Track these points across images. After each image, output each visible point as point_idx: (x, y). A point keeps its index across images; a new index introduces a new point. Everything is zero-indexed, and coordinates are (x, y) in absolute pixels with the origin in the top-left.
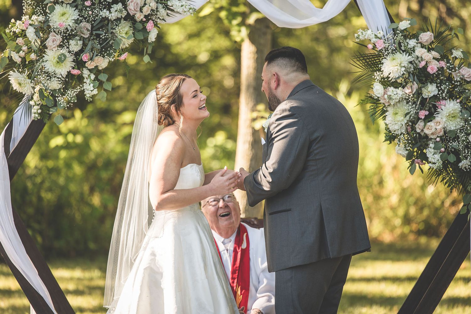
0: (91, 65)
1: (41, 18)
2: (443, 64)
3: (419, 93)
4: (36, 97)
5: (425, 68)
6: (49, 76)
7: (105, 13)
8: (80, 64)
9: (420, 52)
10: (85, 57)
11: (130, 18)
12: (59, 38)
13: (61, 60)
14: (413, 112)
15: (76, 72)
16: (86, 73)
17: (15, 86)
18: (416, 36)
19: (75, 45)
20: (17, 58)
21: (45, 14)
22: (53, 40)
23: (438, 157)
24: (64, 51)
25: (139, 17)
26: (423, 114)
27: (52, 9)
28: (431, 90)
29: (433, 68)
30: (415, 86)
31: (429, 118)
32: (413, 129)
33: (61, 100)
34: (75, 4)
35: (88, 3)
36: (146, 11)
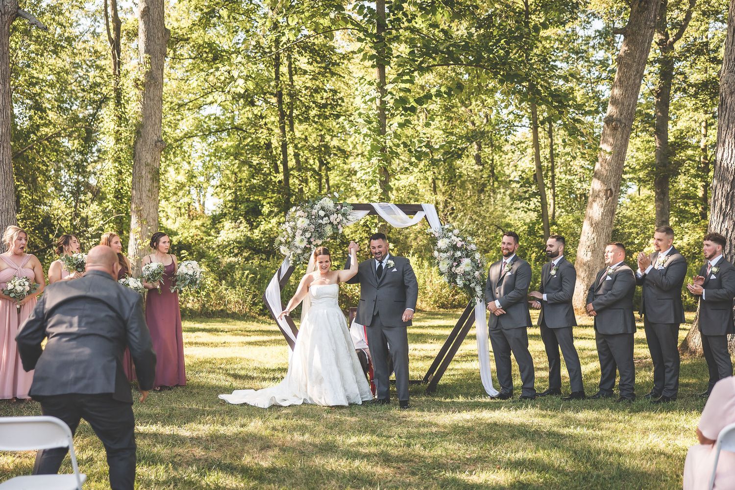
0: (314, 243)
1: (294, 223)
2: (463, 243)
3: (453, 255)
4: (291, 256)
5: (456, 245)
6: (297, 248)
7: (320, 221)
8: (310, 243)
9: (454, 238)
10: (312, 240)
11: (331, 223)
12: (301, 232)
13: (302, 241)
14: (451, 263)
15: (308, 246)
16: (312, 246)
17: (282, 252)
18: (451, 231)
19: (308, 235)
20: (283, 240)
21: (295, 221)
22: (299, 233)
23: (461, 282)
24: (303, 237)
25: (335, 223)
26: (455, 264)
27: (298, 220)
28: (458, 254)
29: (459, 245)
30: (452, 252)
31: (458, 266)
32: (451, 270)
33: (301, 257)
34: (308, 217)
35: (313, 217)
36: (338, 220)
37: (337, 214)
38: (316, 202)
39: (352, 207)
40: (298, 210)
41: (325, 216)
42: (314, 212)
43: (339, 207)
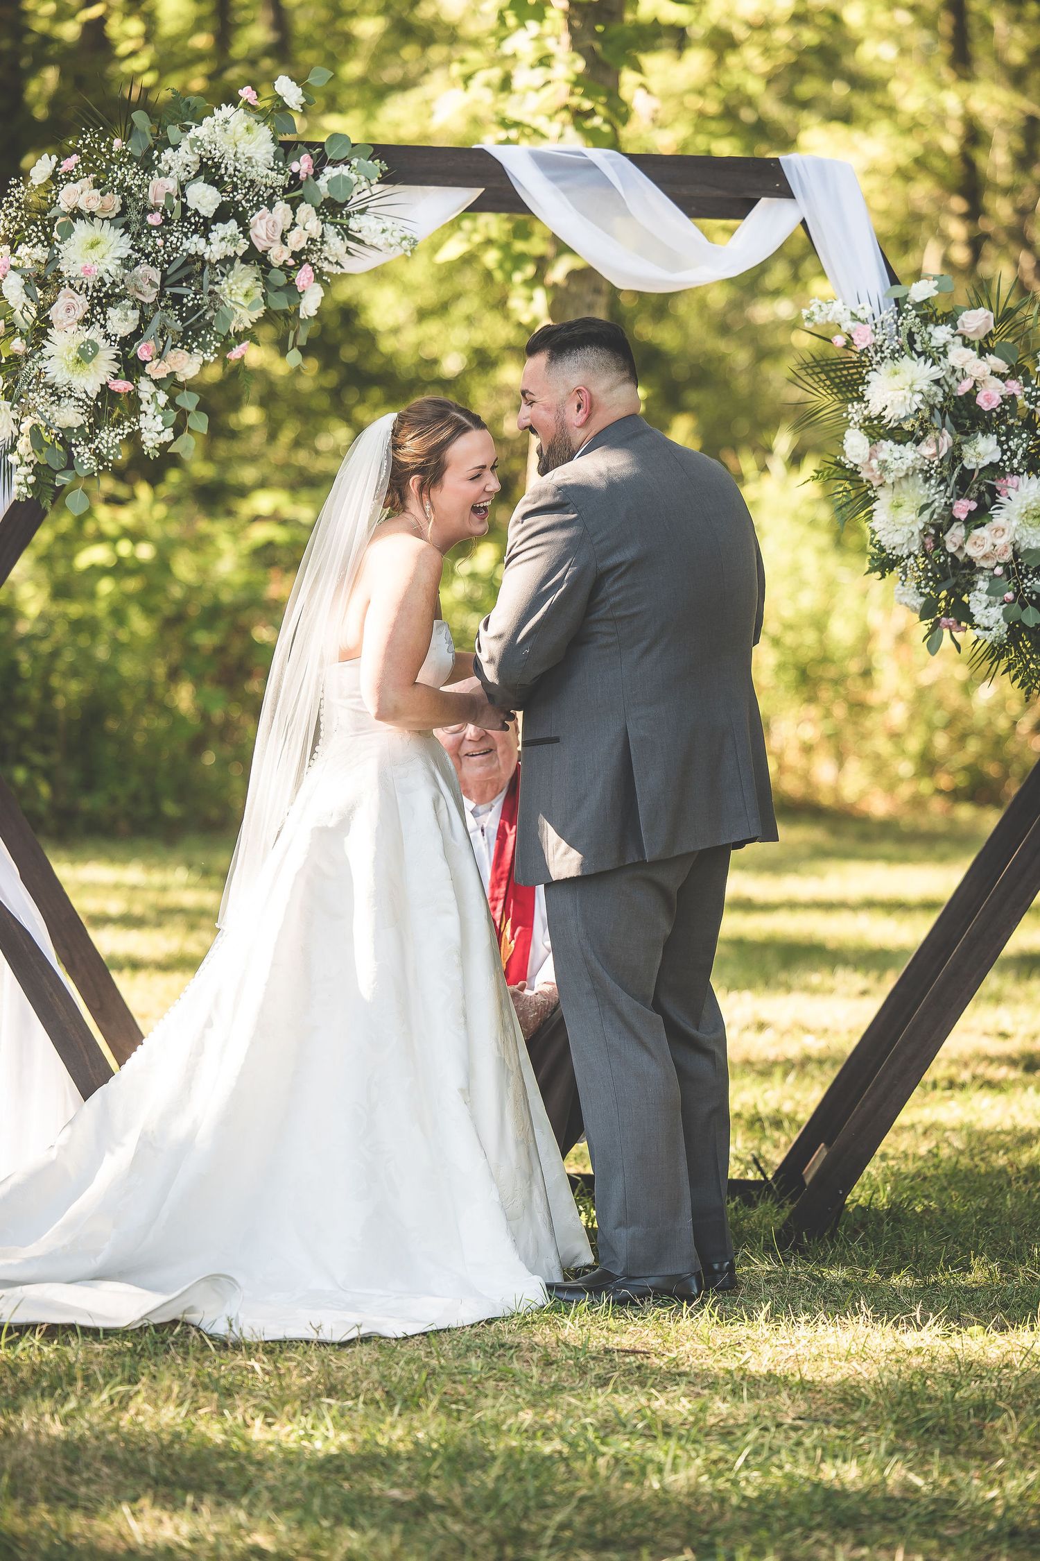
0: (157, 370)
1: (40, 253)
2: (1014, 387)
3: (955, 457)
4: (24, 445)
5: (971, 396)
6: (57, 394)
7: (195, 244)
8: (131, 367)
9: (960, 356)
10: (143, 350)
11: (255, 257)
12: (81, 304)
13: (86, 355)
14: (939, 502)
15: (121, 386)
16: (146, 388)
18: (950, 318)
19: (121, 321)
21: (49, 242)
22: (68, 307)
23: (996, 612)
24: (95, 334)
25: (279, 255)
26: (963, 507)
27: (68, 232)
28: (984, 450)
29: (991, 396)
30: (946, 440)
31: (978, 518)
32: (939, 544)
33: (83, 453)
34: (122, 221)
35: (154, 219)
36: (297, 240)
37: (294, 204)
38: (173, 132)
39: (378, 166)
40: (70, 177)
41: (222, 214)
42: (160, 188)
43: (303, 165)
